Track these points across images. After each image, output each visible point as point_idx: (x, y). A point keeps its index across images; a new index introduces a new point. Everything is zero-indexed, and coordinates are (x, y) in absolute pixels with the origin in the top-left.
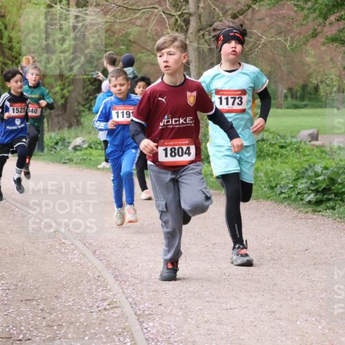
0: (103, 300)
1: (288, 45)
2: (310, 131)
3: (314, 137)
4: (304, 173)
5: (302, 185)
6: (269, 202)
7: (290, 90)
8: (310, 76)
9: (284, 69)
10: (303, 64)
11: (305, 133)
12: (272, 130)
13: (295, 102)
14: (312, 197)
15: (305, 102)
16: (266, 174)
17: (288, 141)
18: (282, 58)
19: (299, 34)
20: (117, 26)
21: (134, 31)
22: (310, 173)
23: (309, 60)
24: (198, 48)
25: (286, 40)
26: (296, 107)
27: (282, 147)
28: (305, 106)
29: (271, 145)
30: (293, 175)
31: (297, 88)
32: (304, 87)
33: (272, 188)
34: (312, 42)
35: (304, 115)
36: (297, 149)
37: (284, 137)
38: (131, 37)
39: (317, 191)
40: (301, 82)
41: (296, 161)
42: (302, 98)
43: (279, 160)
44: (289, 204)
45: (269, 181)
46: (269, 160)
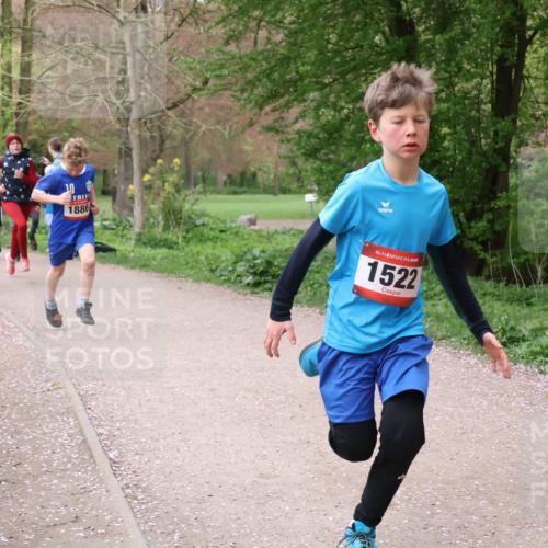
0: (47, 381)
1: (226, 133)
2: (249, 216)
3: (252, 222)
4: (243, 256)
5: (241, 268)
6: (208, 285)
7: (230, 176)
8: (248, 163)
9: (224, 157)
10: (241, 152)
11: (244, 218)
12: (213, 214)
13: (233, 188)
14: (250, 279)
15: (245, 189)
16: (207, 258)
17: (228, 225)
18: (221, 146)
19: (238, 123)
22: (249, 257)
23: (247, 148)
24: (140, 136)
25: (225, 129)
26: (235, 193)
27: (222, 231)
28: (244, 192)
29: (212, 229)
30: (233, 259)
31: (236, 176)
32: (243, 174)
33: (212, 271)
34: (249, 130)
35: (243, 201)
36: (237, 233)
37: (224, 222)
38: (74, 124)
39: (255, 274)
40: (240, 169)
41: (234, 244)
42: (241, 185)
43: (219, 244)
44: (228, 286)
45: (209, 264)
46: (210, 243)
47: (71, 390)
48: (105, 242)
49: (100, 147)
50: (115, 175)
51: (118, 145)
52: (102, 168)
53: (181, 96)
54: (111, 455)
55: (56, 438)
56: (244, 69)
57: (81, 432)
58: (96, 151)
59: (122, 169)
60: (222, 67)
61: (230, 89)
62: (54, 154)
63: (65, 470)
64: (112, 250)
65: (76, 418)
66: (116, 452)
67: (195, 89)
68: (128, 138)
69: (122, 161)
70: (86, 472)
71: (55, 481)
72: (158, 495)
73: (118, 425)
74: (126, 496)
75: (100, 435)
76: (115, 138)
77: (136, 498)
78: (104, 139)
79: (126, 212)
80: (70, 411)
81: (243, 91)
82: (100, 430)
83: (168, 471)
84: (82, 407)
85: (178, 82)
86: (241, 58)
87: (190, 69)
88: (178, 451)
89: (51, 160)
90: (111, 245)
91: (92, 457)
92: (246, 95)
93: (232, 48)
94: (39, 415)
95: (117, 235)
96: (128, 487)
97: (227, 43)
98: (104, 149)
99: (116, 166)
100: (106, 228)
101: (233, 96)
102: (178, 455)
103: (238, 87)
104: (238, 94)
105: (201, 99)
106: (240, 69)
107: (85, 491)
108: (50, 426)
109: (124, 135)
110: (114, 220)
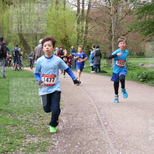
0: (89, 105)
1: (137, 42)
2: (141, 64)
3: (143, 65)
4: (140, 74)
5: (139, 77)
6: (131, 81)
7: (137, 53)
8: (142, 50)
9: (135, 48)
10: (140, 47)
11: (140, 64)
12: (132, 63)
13: (138, 56)
14: (142, 80)
15: (141, 56)
16: (130, 74)
17: (136, 66)
18: (135, 46)
19: (139, 40)
20: (95, 38)
21: (98, 40)
22: (141, 74)
23: (142, 46)
24: (114, 43)
25: (136, 41)
26: (138, 58)
27: (134, 67)
28: (141, 57)
29: (132, 67)
30: (137, 74)
31: (139, 53)
32: (140, 53)
33: (132, 78)
34: (143, 42)
35: (140, 60)
36: (138, 68)
37: (135, 65)
38: (98, 41)
39: (143, 78)
40: (140, 52)
41: (138, 71)
42: (140, 55)
43: (134, 71)
44: (136, 82)
45: (131, 76)
46: (131, 71)
47: (96, 107)
48: (105, 70)
49: (104, 47)
50: (107, 54)
51: (109, 46)
52: (104, 52)
53: (125, 33)
54: (105, 124)
55: (92, 119)
56: (142, 26)
57: (98, 118)
58: (103, 48)
59: (109, 52)
60: (136, 25)
61: (138, 31)
62: (93, 49)
63: (94, 127)
64: (107, 72)
65: (97, 114)
66: (106, 123)
67: (129, 31)
68: (111, 44)
69: (110, 50)
70: (99, 128)
71: (91, 130)
72: (117, 134)
73: (107, 116)
74: (109, 134)
75: (102, 118)
76: (108, 44)
77: (111, 135)
78: (105, 44)
79: (110, 63)
80: (95, 112)
81: (141, 31)
82: (103, 117)
83: (119, 128)
84: (98, 112)
85: (125, 30)
86: (141, 23)
87: (128, 26)
88: (122, 123)
89: (92, 50)
90: (106, 71)
91: (100, 124)
92: (142, 32)
93: (139, 20)
94: (87, 113)
95: (107, 69)
96: (109, 132)
97: (138, 19)
98: (105, 47)
99: (108, 51)
100: (105, 67)
101: (139, 33)
102: (122, 124)
103: (140, 30)
104: (140, 32)
105: (130, 34)
106: (141, 26)
107: (99, 132)
108: (90, 116)
109: (110, 43)
110: (107, 65)
